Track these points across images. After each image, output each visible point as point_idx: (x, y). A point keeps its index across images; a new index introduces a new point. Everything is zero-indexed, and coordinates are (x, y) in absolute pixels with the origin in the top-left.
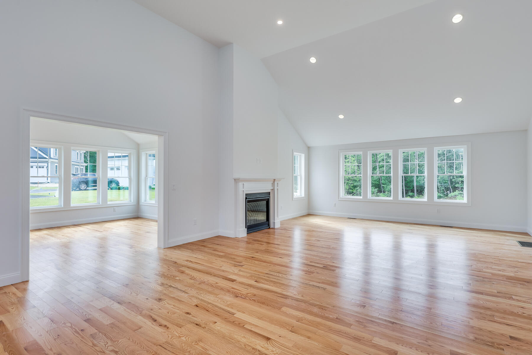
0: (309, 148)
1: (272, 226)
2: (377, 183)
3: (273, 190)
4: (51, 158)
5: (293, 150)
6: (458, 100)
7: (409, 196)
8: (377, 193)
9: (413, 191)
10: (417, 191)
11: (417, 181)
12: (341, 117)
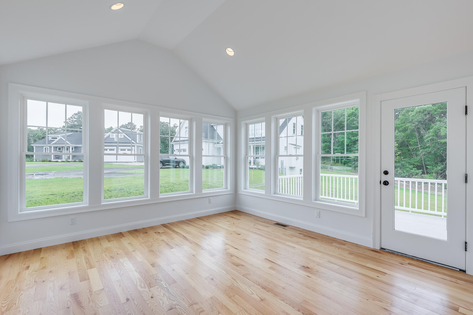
4: (137, 143)
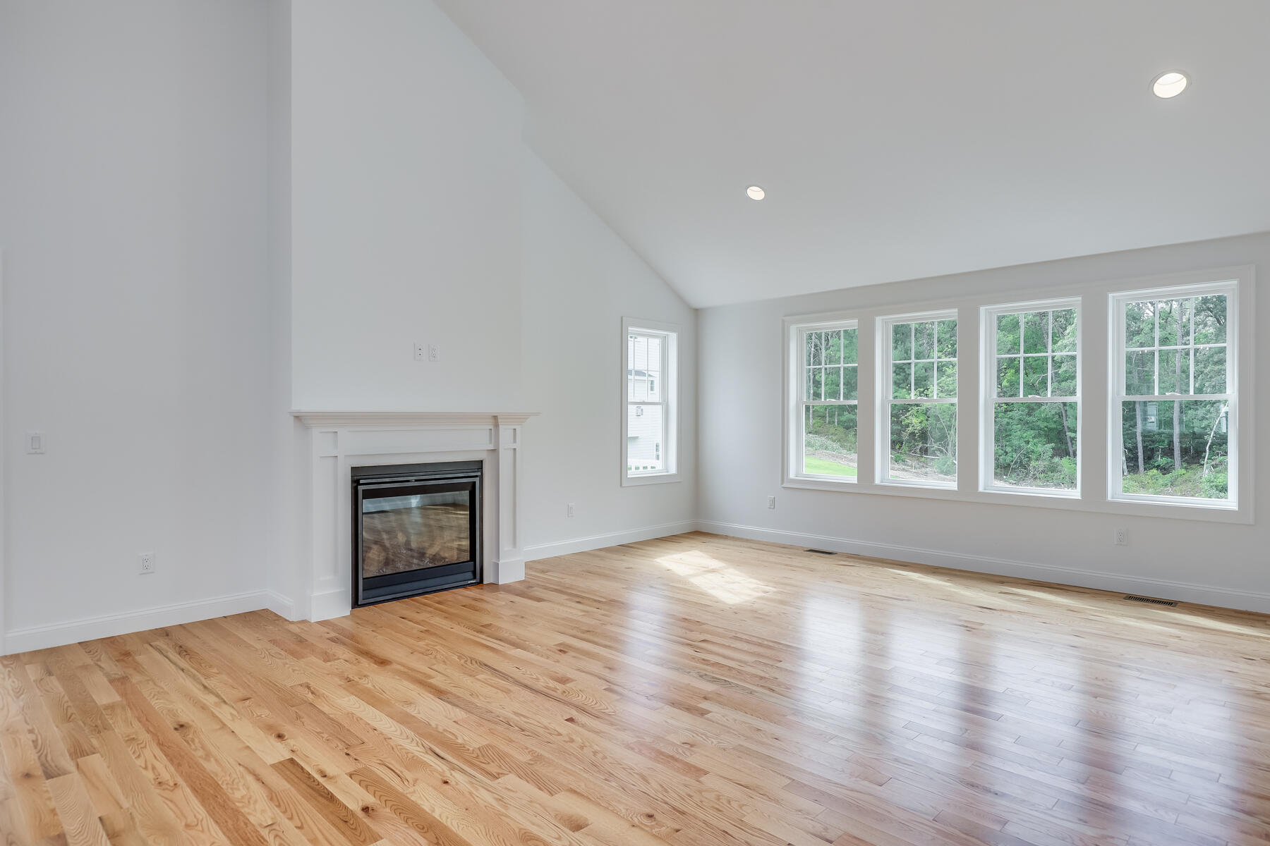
0: (697, 314)
1: (488, 579)
2: (1054, 426)
3: (495, 452)
5: (624, 318)
6: (1170, 85)
7: (1158, 467)
8: (1052, 457)
9: (1169, 452)
10: (1184, 451)
11: (1181, 422)
12: (756, 193)
